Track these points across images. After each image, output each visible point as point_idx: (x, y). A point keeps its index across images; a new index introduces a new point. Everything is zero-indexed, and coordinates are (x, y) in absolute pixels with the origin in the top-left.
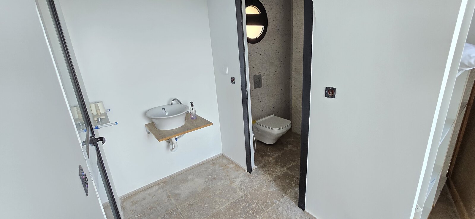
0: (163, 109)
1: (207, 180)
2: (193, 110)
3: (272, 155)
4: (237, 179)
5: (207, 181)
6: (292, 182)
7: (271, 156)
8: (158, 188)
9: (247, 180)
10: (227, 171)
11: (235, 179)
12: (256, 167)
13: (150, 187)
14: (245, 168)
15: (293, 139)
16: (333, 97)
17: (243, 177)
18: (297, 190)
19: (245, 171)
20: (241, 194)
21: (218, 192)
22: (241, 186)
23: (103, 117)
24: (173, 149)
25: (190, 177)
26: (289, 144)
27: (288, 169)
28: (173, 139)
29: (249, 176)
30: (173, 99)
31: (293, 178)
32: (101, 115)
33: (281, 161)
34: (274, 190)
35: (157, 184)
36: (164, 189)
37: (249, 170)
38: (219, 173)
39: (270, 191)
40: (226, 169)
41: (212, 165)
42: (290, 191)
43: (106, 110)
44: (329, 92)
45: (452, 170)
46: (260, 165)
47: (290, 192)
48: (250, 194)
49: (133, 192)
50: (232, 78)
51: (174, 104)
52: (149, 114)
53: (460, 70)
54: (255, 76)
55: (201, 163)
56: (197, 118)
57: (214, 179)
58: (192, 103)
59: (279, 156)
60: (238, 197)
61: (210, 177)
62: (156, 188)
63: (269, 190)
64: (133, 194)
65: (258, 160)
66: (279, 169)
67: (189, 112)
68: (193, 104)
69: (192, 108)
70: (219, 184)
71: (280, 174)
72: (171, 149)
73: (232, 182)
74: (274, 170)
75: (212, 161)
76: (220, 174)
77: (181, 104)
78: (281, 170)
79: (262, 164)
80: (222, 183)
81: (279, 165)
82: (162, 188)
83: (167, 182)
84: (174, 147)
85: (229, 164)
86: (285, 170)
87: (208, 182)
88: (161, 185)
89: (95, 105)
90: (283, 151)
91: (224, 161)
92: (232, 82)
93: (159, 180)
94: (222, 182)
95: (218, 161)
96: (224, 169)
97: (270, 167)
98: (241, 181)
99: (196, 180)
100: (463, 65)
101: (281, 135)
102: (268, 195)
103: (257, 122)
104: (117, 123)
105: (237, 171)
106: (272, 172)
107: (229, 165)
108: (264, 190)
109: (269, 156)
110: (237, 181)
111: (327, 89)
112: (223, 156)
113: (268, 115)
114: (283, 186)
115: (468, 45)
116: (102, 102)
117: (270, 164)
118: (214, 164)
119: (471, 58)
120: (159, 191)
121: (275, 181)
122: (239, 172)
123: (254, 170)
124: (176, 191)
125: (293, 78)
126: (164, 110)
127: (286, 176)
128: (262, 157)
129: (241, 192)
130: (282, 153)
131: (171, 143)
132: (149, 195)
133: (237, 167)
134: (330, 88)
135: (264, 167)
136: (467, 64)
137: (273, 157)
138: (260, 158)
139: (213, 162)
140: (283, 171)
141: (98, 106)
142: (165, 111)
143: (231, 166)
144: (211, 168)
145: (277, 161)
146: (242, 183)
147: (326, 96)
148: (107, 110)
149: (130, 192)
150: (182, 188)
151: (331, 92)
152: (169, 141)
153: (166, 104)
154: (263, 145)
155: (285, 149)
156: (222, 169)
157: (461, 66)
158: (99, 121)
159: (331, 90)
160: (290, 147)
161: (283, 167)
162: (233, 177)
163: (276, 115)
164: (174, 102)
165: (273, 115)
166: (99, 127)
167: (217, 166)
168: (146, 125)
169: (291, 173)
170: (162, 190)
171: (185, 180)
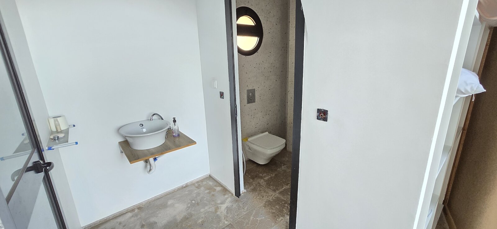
0: (141, 125)
1: (189, 205)
2: (176, 127)
3: (265, 177)
4: (223, 205)
5: (189, 207)
6: (283, 208)
7: (263, 178)
8: (131, 215)
9: (235, 206)
10: (213, 195)
11: (221, 205)
12: (246, 191)
13: (121, 214)
14: (233, 191)
15: (287, 159)
16: (325, 119)
17: (230, 202)
18: (288, 217)
19: (233, 195)
20: (226, 222)
21: (200, 221)
22: (227, 213)
23: (61, 135)
24: (150, 170)
25: (170, 202)
26: (283, 164)
27: (280, 193)
28: (151, 160)
29: (237, 201)
30: (153, 114)
31: (285, 204)
32: (61, 132)
33: (273, 184)
34: (264, 218)
35: (132, 210)
36: (139, 216)
37: (238, 193)
38: (204, 197)
39: (259, 219)
40: (213, 193)
41: (197, 187)
42: (280, 219)
43: (69, 126)
44: (321, 114)
45: (448, 197)
46: (250, 188)
47: (281, 221)
48: (236, 223)
49: (100, 221)
50: (220, 92)
51: (154, 119)
52: (122, 131)
53: (456, 97)
54: (248, 90)
55: (184, 186)
56: (179, 135)
57: (198, 204)
58: (174, 118)
59: (271, 178)
60: (222, 226)
61: (193, 202)
62: (130, 215)
63: (257, 219)
64: (101, 222)
65: (248, 183)
66: (271, 193)
67: (172, 129)
68: (175, 120)
69: (175, 125)
70: (202, 210)
71: (270, 199)
72: (149, 170)
73: (217, 209)
74: (265, 194)
75: (198, 182)
76: (205, 199)
77: (162, 119)
78: (273, 195)
79: (252, 187)
80: (206, 210)
81: (270, 189)
82: (136, 215)
83: (142, 208)
84: (151, 168)
85: (216, 186)
86: (277, 194)
87: (190, 209)
88: (136, 211)
89: (55, 121)
90: (276, 173)
91: (211, 183)
92: (221, 97)
93: (134, 206)
94: (206, 208)
95: (205, 183)
96: (209, 193)
97: (261, 190)
98: (227, 207)
99: (177, 205)
100: (459, 91)
101: (274, 155)
102: (256, 224)
103: (249, 139)
104: (77, 143)
105: (224, 195)
106: (263, 197)
107: (215, 188)
108: (252, 218)
109: (262, 178)
110: (223, 207)
111: (319, 111)
112: (210, 177)
113: (263, 132)
114: (273, 213)
115: (464, 70)
116: (64, 116)
117: (261, 187)
118: (199, 187)
119: (467, 85)
120: (133, 219)
121: (265, 207)
122: (226, 196)
123: (243, 194)
124: (153, 220)
125: (289, 94)
126: (143, 125)
127: (277, 201)
128: (253, 178)
129: (227, 221)
130: (275, 175)
131: (148, 164)
132: (120, 223)
133: (225, 190)
134: (322, 109)
135: (254, 190)
136: (463, 91)
137: (265, 178)
138: (251, 180)
139: (198, 184)
140: (275, 195)
141: (58, 121)
142: (143, 127)
143: (218, 189)
144: (196, 192)
145: (268, 183)
146: (228, 209)
147: (318, 119)
148: (71, 125)
149: (97, 221)
150: (160, 215)
151: (322, 115)
152: (147, 161)
153: (145, 118)
154: (255, 165)
155: (278, 170)
156: (207, 193)
157: (457, 92)
158: (55, 140)
159: (323, 112)
160: (283, 167)
161: (274, 191)
162: (219, 202)
163: (270, 133)
164: (155, 117)
165: (267, 133)
166: (53, 148)
167: (202, 188)
168: (120, 143)
169: (283, 198)
170: (136, 218)
171: (164, 206)
